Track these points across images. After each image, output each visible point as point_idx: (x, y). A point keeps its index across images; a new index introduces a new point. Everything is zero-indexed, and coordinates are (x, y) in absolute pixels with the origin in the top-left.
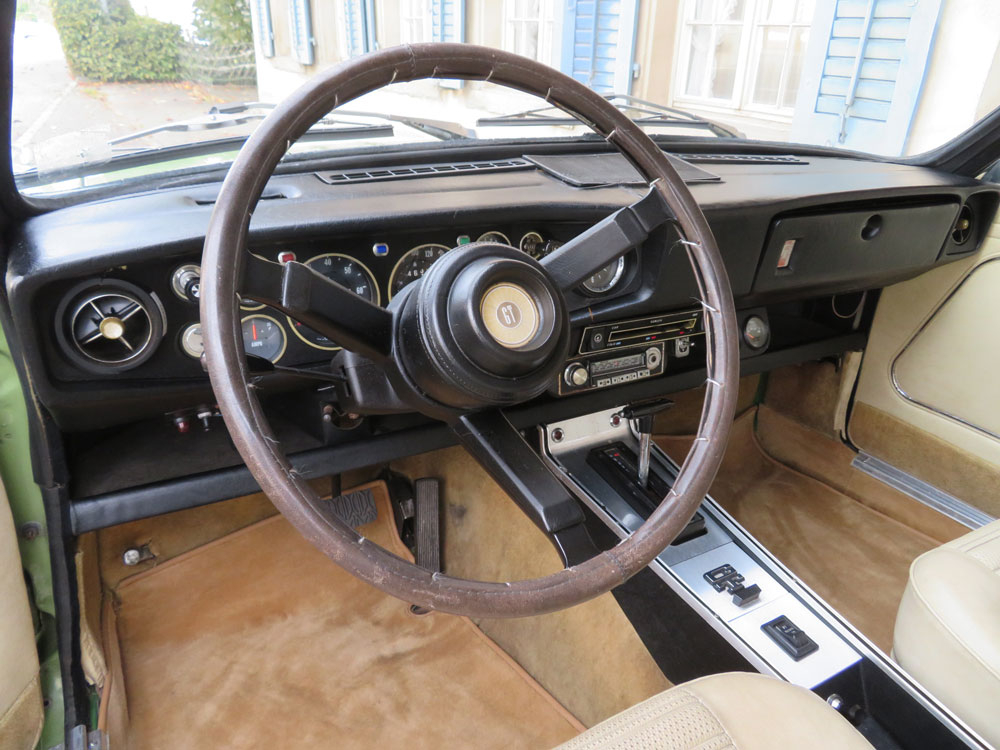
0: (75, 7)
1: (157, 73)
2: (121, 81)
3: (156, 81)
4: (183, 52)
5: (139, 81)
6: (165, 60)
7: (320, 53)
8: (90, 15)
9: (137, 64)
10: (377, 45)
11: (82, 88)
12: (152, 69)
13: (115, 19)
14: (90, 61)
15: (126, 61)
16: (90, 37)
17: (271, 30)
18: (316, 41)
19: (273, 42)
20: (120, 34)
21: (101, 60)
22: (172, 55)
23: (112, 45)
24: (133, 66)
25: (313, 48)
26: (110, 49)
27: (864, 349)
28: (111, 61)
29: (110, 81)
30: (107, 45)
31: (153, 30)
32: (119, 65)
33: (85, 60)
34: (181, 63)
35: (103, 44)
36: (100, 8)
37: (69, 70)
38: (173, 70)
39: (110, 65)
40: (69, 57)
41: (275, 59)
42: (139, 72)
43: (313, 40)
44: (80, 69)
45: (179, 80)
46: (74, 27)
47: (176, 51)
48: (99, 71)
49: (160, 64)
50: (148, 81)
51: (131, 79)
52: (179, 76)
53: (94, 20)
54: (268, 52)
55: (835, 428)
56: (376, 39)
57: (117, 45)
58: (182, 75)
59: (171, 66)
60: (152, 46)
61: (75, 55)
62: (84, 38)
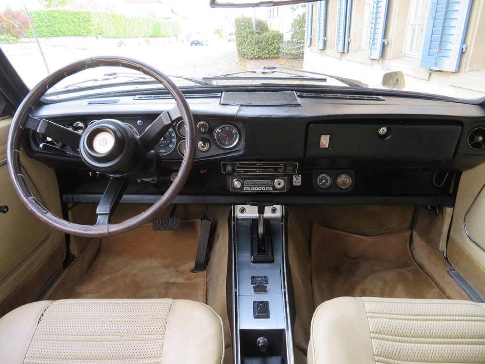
0: (243, 29)
1: (270, 55)
2: (256, 59)
3: (269, 58)
4: (281, 45)
5: (263, 59)
6: (274, 49)
7: (328, 44)
8: (248, 31)
9: (263, 51)
10: (349, 39)
11: (240, 62)
12: (268, 53)
13: (257, 33)
14: (245, 50)
15: (259, 50)
16: (247, 41)
17: (311, 34)
18: (327, 38)
19: (311, 39)
20: (258, 39)
21: (249, 50)
22: (277, 47)
23: (254, 44)
24: (261, 52)
25: (325, 42)
26: (253, 45)
27: (454, 206)
28: (253, 50)
29: (252, 59)
30: (252, 44)
31: (271, 36)
32: (255, 52)
33: (243, 50)
34: (280, 50)
35: (251, 43)
36: (252, 28)
37: (237, 55)
38: (277, 53)
39: (252, 52)
40: (238, 49)
41: (311, 47)
42: (263, 55)
43: (325, 38)
44: (241, 54)
45: (278, 57)
46: (241, 37)
47: (279, 45)
48: (248, 55)
49: (272, 51)
50: (266, 58)
51: (259, 58)
52: (279, 56)
53: (249, 34)
54: (309, 45)
55: (440, 249)
56: (349, 37)
57: (256, 43)
58: (280, 56)
59: (276, 52)
60: (270, 43)
61: (240, 48)
62: (244, 41)
